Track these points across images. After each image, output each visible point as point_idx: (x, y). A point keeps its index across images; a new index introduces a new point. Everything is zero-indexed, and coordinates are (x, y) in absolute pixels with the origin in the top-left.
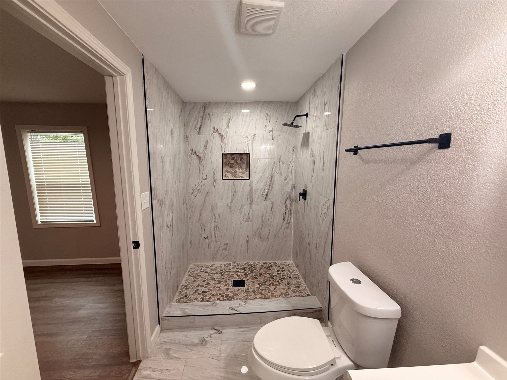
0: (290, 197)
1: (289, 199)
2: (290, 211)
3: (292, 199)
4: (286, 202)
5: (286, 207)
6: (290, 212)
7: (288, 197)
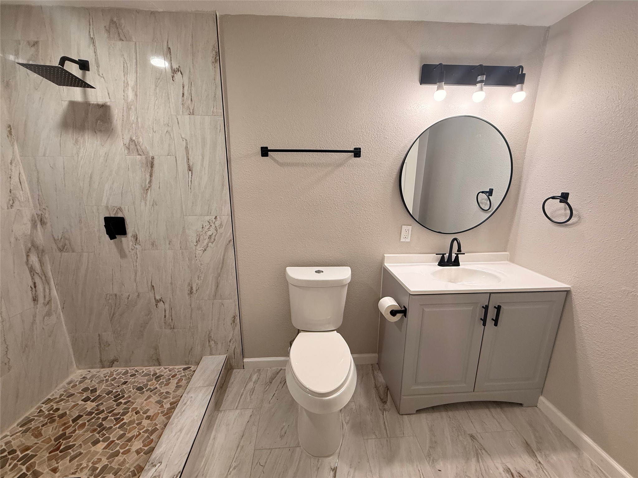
0: (34, 246)
1: (33, 249)
2: (45, 277)
3: (41, 248)
4: (28, 260)
5: (32, 270)
6: (43, 278)
7: (30, 245)
